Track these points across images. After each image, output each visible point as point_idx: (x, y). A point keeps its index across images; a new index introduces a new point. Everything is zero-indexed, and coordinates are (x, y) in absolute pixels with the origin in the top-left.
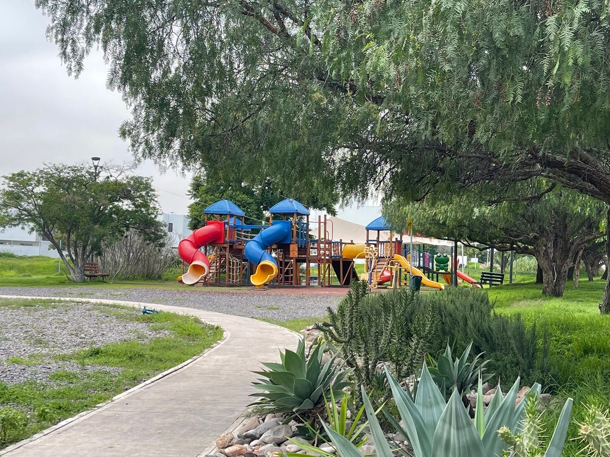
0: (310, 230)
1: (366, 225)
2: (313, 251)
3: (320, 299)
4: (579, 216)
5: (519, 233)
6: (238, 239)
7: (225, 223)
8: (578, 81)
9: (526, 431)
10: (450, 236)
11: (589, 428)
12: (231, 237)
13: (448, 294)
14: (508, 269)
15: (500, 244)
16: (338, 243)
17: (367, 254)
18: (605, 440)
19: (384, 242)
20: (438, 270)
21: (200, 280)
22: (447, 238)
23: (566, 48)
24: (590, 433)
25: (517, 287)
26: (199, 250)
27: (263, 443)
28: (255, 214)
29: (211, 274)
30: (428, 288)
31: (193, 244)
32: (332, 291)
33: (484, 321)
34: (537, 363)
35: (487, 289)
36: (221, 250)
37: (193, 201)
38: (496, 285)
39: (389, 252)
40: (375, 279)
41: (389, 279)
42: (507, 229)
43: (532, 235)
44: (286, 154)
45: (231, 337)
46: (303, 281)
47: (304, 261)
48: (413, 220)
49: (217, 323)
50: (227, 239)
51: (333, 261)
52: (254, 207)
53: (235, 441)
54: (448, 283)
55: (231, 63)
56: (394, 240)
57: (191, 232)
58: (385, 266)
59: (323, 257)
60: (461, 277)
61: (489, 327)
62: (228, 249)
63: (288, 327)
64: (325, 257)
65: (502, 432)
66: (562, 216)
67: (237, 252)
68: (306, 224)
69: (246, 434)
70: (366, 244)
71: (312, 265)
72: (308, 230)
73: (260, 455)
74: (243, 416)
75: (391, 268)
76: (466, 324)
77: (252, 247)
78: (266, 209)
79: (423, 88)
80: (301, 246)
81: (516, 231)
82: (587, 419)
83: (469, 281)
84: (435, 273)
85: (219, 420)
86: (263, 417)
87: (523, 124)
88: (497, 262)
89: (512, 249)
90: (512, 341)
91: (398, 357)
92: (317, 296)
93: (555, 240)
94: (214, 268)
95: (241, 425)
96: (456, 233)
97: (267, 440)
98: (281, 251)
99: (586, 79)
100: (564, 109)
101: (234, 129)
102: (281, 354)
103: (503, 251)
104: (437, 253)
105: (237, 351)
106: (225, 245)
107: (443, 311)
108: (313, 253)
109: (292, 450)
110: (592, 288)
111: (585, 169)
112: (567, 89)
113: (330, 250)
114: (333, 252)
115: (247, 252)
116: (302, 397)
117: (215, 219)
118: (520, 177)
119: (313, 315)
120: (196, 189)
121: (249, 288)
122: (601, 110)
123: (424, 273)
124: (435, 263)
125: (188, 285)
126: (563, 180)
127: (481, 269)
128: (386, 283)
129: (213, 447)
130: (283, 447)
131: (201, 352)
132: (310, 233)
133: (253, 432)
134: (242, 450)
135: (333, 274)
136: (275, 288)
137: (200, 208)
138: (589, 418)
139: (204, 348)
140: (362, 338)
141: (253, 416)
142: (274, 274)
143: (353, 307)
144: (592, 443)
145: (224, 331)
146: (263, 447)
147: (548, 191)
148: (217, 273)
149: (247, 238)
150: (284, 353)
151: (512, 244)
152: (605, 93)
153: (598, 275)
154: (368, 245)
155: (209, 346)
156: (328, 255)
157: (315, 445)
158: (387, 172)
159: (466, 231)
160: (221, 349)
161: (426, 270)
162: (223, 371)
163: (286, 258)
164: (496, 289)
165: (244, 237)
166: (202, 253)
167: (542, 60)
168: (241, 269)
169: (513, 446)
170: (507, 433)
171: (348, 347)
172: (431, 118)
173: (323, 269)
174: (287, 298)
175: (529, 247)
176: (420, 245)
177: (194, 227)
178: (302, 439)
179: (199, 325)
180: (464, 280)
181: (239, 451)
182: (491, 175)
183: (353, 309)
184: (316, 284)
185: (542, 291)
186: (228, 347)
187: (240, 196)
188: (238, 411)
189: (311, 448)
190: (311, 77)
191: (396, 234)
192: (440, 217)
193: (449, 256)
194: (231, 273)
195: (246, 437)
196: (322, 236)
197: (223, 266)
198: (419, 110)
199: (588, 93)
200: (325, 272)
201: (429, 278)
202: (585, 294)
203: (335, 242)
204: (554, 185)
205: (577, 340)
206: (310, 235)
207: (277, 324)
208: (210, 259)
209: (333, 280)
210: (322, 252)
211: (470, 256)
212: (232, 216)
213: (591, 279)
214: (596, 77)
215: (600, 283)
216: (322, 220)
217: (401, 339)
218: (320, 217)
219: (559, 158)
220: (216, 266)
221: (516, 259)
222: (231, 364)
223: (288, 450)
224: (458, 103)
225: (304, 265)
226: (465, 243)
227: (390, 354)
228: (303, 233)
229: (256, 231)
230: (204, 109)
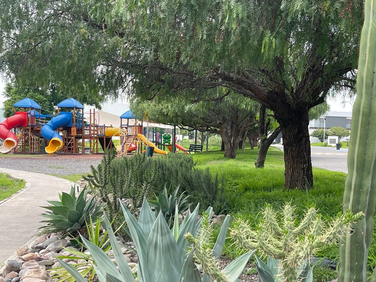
0: (85, 118)
1: (120, 116)
2: (87, 131)
3: (91, 161)
4: (244, 111)
5: (211, 121)
6: (37, 123)
7: (28, 113)
8: (239, 27)
9: (202, 235)
10: (171, 122)
11: (236, 231)
12: (32, 122)
13: (169, 157)
14: (205, 143)
15: (201, 128)
16: (102, 126)
17: (121, 133)
18: (245, 238)
19: (131, 126)
20: (164, 143)
21: (11, 151)
22: (169, 124)
23: (232, 7)
24: (237, 234)
25: (210, 153)
26: (11, 130)
27: (48, 251)
28: (48, 108)
29: (19, 147)
30: (158, 154)
31: (7, 127)
32: (99, 157)
33: (188, 172)
34: (218, 197)
35: (193, 154)
36: (26, 131)
37: (6, 99)
38: (198, 152)
39: (134, 132)
40: (126, 149)
41: (135, 149)
42: (204, 118)
43: (218, 122)
44: (63, 68)
45: (31, 186)
46: (80, 150)
47: (80, 138)
48: (148, 113)
49: (22, 178)
50: (29, 124)
51: (99, 138)
52: (48, 103)
53: (29, 251)
54: (171, 151)
55: (27, 8)
56: (137, 125)
57: (5, 119)
58: (132, 141)
59: (93, 136)
60: (178, 147)
61: (191, 176)
62: (30, 130)
63: (69, 179)
64: (94, 136)
65: (187, 236)
66: (236, 110)
67: (36, 132)
68: (82, 114)
69: (37, 246)
70: (120, 127)
71: (86, 140)
72: (83, 118)
73: (45, 258)
74: (36, 235)
75: (136, 142)
76: (177, 175)
77: (46, 129)
78: (55, 104)
79: (147, 28)
80: (79, 128)
81: (209, 119)
82: (235, 226)
83: (182, 150)
84: (163, 145)
85: (20, 238)
86: (49, 235)
87: (208, 53)
88: (200, 138)
89: (207, 130)
90: (204, 184)
91: (135, 195)
92: (89, 160)
93: (232, 125)
94: (21, 142)
95: (35, 241)
96: (174, 120)
97: (50, 249)
98: (65, 132)
99: (243, 26)
100: (231, 44)
101: (29, 51)
102: (60, 195)
103: (202, 132)
104: (164, 133)
105: (34, 195)
106: (28, 128)
107: (164, 167)
108: (87, 133)
109: (67, 255)
110: (252, 153)
111: (246, 82)
112: (232, 32)
113: (97, 131)
114: (99, 132)
115: (43, 132)
116: (73, 221)
117: (21, 111)
118: (210, 86)
119: (86, 171)
120: (9, 91)
121: (45, 155)
122: (252, 45)
123: (156, 145)
124: (163, 139)
125: (4, 153)
126: (234, 88)
127: (190, 143)
128: (132, 152)
129: (15, 255)
130: (61, 253)
131: (10, 196)
132: (84, 120)
133: (41, 245)
134: (33, 256)
135: (100, 146)
136: (61, 155)
137: (11, 103)
138: (236, 225)
139: (12, 193)
140: (112, 184)
141: (43, 235)
142: (61, 146)
143: (107, 165)
144: (238, 240)
145: (26, 182)
146: (48, 254)
147: (227, 95)
148: (23, 146)
149: (43, 123)
150: (61, 194)
151: (208, 127)
152: (254, 35)
153: (257, 146)
154: (122, 128)
155: (16, 192)
156: (96, 134)
157: (82, 251)
158: (130, 81)
159: (180, 119)
160: (24, 194)
161: (157, 143)
162: (24, 208)
163: (68, 136)
164: (198, 154)
165: (41, 122)
166: (13, 133)
167: (218, 14)
168: (39, 143)
169: (193, 244)
170: (190, 236)
171: (104, 190)
172: (153, 47)
173: (93, 143)
174: (69, 161)
175: (218, 129)
176: (153, 128)
177: (7, 115)
178: (73, 248)
179: (10, 179)
180: (180, 149)
181: (31, 257)
182: (192, 85)
183: (106, 166)
184: (89, 152)
185: (224, 155)
186: (29, 193)
187: (38, 96)
188: (32, 232)
189: (79, 253)
190: (79, 19)
191: (139, 121)
192: (165, 110)
193: (171, 135)
194: (32, 146)
195: (37, 248)
196: (92, 122)
197: (27, 141)
198: (146, 41)
199: (244, 35)
200: (94, 145)
201: (159, 148)
202: (248, 156)
203: (101, 126)
204: (229, 92)
205: (241, 183)
206: (84, 121)
207: (62, 177)
208: (18, 137)
209: (100, 150)
210: (92, 132)
211: (184, 135)
212: (32, 108)
213: (252, 148)
214: (249, 25)
215: (257, 150)
216: (92, 112)
217: (136, 184)
218: (91, 110)
219: (231, 75)
220: (23, 141)
221: (210, 136)
222: (30, 203)
223: (64, 255)
224: (169, 38)
225: (81, 141)
226: (180, 127)
227: (129, 194)
228: (80, 120)
229: (49, 119)
230: (8, 37)
